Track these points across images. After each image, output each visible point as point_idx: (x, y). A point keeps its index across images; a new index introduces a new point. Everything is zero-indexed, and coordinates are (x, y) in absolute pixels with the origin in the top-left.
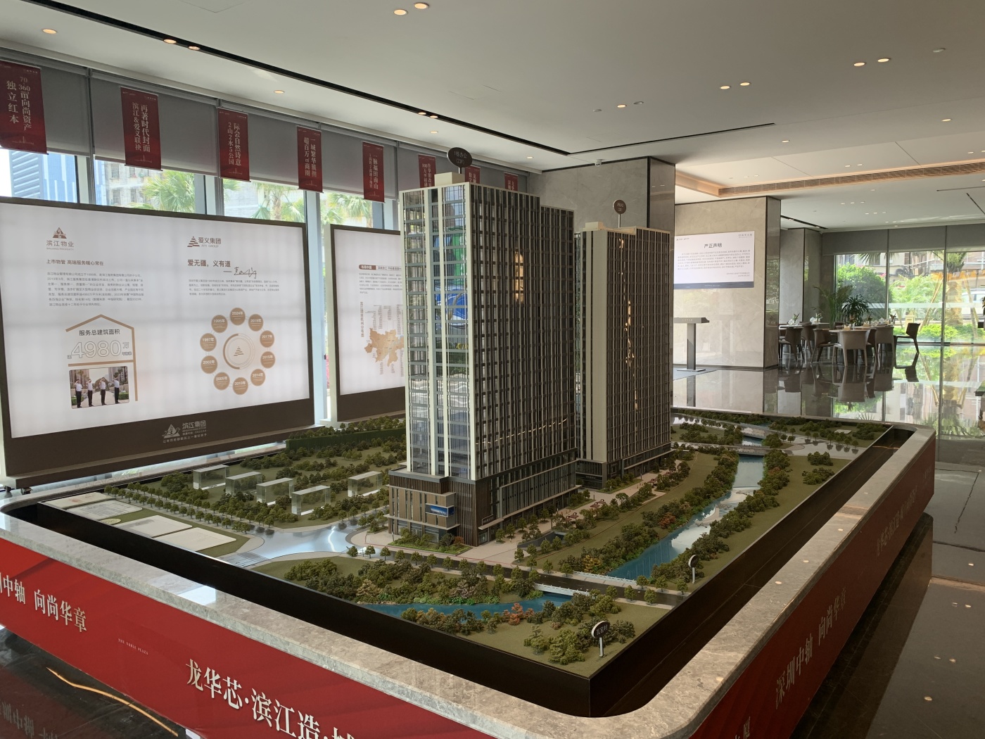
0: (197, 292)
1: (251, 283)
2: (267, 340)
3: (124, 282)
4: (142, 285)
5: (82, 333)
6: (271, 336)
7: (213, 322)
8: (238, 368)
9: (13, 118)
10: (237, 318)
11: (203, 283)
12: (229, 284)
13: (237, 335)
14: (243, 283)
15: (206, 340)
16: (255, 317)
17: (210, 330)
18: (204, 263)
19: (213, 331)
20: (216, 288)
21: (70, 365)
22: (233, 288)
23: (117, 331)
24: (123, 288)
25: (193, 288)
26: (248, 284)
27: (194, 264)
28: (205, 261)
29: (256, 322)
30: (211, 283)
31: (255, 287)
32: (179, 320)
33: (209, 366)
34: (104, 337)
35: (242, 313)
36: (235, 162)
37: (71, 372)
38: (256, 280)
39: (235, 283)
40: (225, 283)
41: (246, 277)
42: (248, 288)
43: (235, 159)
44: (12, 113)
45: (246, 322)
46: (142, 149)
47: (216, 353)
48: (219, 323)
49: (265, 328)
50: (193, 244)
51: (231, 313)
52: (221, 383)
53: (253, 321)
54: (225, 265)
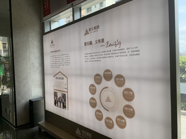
0: (88, 60)
1: (117, 52)
2: (129, 95)
3: (65, 58)
5: (56, 78)
6: (131, 93)
7: (95, 78)
8: (108, 111)
10: (108, 76)
11: (90, 55)
12: (103, 53)
13: (107, 87)
14: (112, 52)
15: (92, 88)
16: (119, 76)
17: (93, 82)
18: (91, 43)
19: (95, 83)
20: (96, 57)
21: (54, 90)
22: (105, 56)
24: (65, 60)
25: (86, 58)
26: (115, 52)
27: (87, 44)
28: (91, 42)
29: (120, 80)
30: (94, 55)
31: (120, 54)
32: (81, 75)
33: (93, 104)
34: (61, 80)
35: (110, 73)
38: (120, 48)
39: (107, 53)
40: (101, 53)
41: (113, 48)
42: (114, 55)
45: (113, 80)
47: (96, 96)
48: (98, 79)
49: (127, 85)
50: (87, 33)
51: (104, 73)
53: (117, 79)
54: (101, 41)
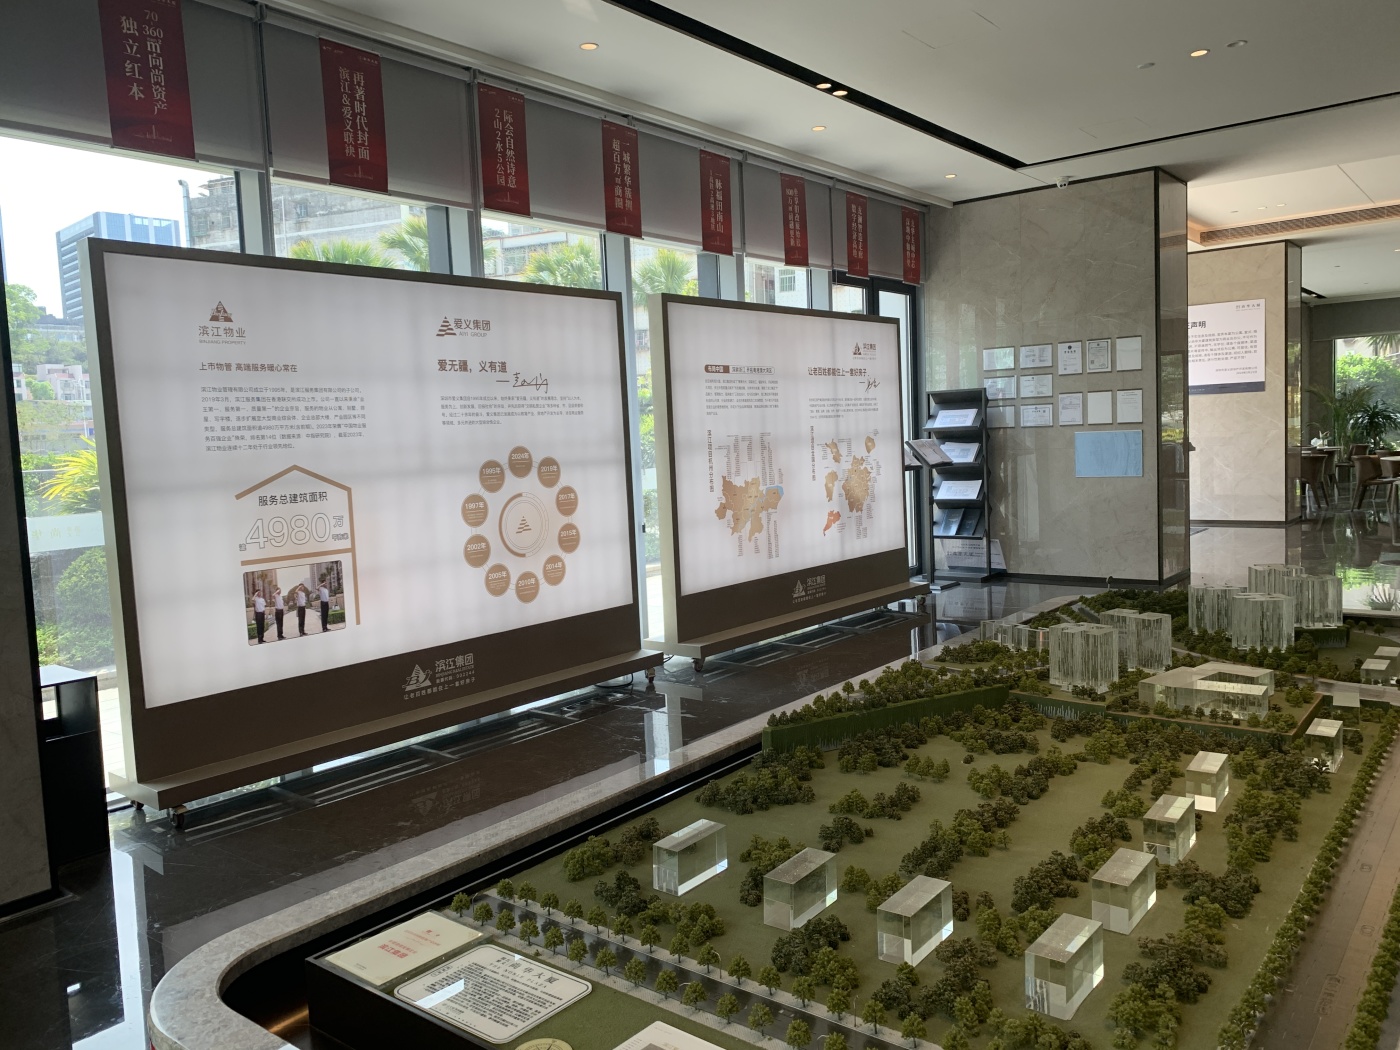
0: (455, 420)
1: (541, 402)
2: (567, 503)
3: (333, 403)
4: (363, 408)
5: (263, 501)
6: (572, 496)
7: (481, 474)
8: (523, 555)
9: (135, 89)
10: (520, 464)
11: (463, 402)
12: (506, 403)
13: (520, 495)
14: (529, 402)
15: (472, 506)
16: (549, 462)
17: (477, 488)
18: (464, 366)
19: (483, 490)
20: (484, 411)
21: (244, 563)
22: (511, 410)
23: (323, 495)
24: (331, 414)
25: (447, 411)
26: (535, 402)
27: (448, 367)
28: (465, 363)
29: (549, 471)
30: (476, 403)
31: (547, 409)
32: (426, 471)
33: (477, 554)
34: (303, 507)
35: (526, 456)
36: (507, 182)
37: (246, 575)
38: (547, 395)
39: (515, 402)
40: (499, 402)
41: (530, 391)
42: (535, 410)
43: (507, 176)
44: (131, 80)
45: (534, 473)
46: (357, 153)
47: (487, 529)
48: (491, 474)
49: (563, 482)
50: (445, 330)
51: (511, 457)
52: (497, 585)
53: (544, 469)
54: (498, 368)
